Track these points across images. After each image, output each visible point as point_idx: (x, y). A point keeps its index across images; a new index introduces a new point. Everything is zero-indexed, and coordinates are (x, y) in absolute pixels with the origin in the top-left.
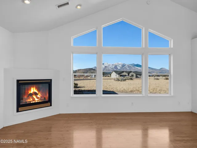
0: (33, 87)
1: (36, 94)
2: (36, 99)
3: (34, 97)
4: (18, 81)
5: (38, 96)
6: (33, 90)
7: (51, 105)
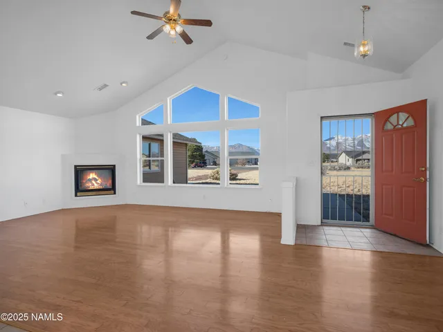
0: (92, 173)
1: (96, 180)
2: (96, 185)
3: (93, 182)
4: (75, 166)
5: (98, 182)
6: (92, 175)
7: (115, 193)
